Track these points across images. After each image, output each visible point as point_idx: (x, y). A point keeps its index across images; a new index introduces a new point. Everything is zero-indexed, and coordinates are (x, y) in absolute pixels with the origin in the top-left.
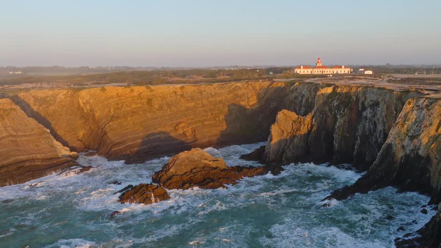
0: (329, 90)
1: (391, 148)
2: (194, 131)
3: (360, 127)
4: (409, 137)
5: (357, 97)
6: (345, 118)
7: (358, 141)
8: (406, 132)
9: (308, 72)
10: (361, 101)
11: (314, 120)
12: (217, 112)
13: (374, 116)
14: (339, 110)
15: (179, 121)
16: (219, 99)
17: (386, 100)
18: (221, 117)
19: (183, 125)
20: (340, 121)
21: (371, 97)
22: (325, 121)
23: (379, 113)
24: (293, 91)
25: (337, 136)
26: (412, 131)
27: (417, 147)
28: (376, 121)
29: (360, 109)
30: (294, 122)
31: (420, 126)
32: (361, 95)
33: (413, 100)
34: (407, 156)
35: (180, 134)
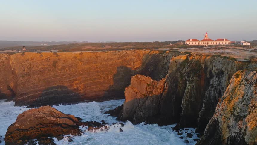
0: (183, 58)
2: (85, 86)
3: (207, 94)
4: (235, 116)
5: (205, 65)
6: (192, 84)
7: (203, 108)
8: (232, 110)
9: (195, 43)
10: (209, 69)
11: (166, 84)
12: (107, 73)
13: (219, 85)
14: (189, 77)
15: (74, 78)
16: (110, 63)
17: (229, 69)
18: (109, 77)
19: (77, 82)
20: (189, 87)
21: (217, 66)
22: (176, 86)
23: (223, 81)
24: (164, 58)
25: (184, 102)
26: (239, 111)
27: (243, 131)
28: (221, 90)
29: (208, 76)
30: (149, 85)
31: (247, 106)
32: (209, 64)
33: (242, 72)
34: (233, 139)
35: (75, 89)
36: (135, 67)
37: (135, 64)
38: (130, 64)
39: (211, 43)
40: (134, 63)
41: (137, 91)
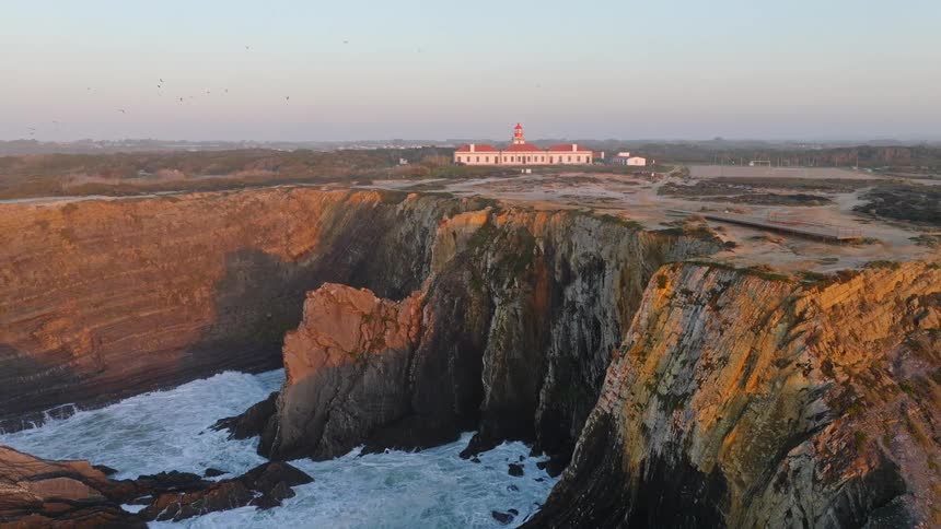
0: (477, 219)
1: (613, 429)
2: (97, 340)
3: (556, 333)
4: (660, 397)
5: (548, 244)
6: (513, 305)
7: (549, 379)
8: (652, 381)
9: (487, 159)
10: (559, 255)
11: (426, 310)
12: (185, 278)
13: (592, 302)
14: (499, 282)
15: (46, 311)
16: (193, 240)
17: (621, 256)
18: (197, 295)
19: (61, 323)
20: (501, 315)
21: (585, 245)
22: (460, 314)
23: (604, 292)
24: (401, 218)
25: (491, 363)
26: (670, 381)
27: (684, 436)
28: (599, 318)
29: (558, 278)
30: (367, 318)
31: (692, 365)
32: (558, 238)
33: (674, 269)
34: (657, 462)
35: (51, 354)
36: (295, 253)
37: (295, 239)
38: (274, 243)
39: (536, 158)
40: (289, 237)
41: (327, 343)
